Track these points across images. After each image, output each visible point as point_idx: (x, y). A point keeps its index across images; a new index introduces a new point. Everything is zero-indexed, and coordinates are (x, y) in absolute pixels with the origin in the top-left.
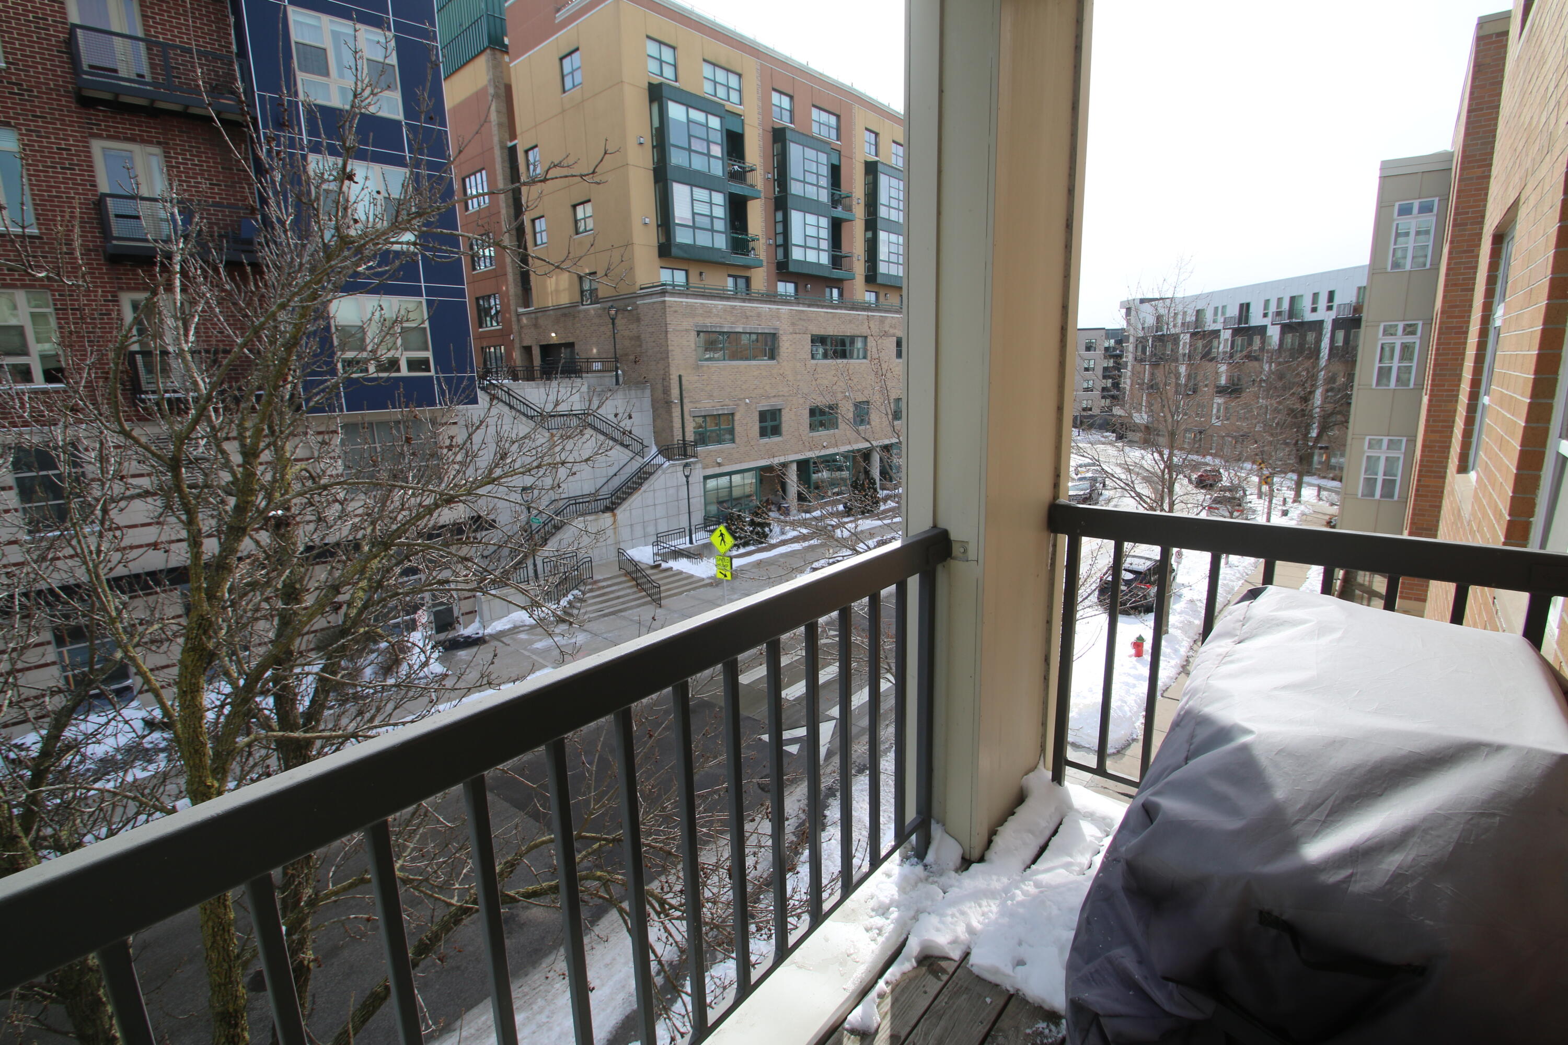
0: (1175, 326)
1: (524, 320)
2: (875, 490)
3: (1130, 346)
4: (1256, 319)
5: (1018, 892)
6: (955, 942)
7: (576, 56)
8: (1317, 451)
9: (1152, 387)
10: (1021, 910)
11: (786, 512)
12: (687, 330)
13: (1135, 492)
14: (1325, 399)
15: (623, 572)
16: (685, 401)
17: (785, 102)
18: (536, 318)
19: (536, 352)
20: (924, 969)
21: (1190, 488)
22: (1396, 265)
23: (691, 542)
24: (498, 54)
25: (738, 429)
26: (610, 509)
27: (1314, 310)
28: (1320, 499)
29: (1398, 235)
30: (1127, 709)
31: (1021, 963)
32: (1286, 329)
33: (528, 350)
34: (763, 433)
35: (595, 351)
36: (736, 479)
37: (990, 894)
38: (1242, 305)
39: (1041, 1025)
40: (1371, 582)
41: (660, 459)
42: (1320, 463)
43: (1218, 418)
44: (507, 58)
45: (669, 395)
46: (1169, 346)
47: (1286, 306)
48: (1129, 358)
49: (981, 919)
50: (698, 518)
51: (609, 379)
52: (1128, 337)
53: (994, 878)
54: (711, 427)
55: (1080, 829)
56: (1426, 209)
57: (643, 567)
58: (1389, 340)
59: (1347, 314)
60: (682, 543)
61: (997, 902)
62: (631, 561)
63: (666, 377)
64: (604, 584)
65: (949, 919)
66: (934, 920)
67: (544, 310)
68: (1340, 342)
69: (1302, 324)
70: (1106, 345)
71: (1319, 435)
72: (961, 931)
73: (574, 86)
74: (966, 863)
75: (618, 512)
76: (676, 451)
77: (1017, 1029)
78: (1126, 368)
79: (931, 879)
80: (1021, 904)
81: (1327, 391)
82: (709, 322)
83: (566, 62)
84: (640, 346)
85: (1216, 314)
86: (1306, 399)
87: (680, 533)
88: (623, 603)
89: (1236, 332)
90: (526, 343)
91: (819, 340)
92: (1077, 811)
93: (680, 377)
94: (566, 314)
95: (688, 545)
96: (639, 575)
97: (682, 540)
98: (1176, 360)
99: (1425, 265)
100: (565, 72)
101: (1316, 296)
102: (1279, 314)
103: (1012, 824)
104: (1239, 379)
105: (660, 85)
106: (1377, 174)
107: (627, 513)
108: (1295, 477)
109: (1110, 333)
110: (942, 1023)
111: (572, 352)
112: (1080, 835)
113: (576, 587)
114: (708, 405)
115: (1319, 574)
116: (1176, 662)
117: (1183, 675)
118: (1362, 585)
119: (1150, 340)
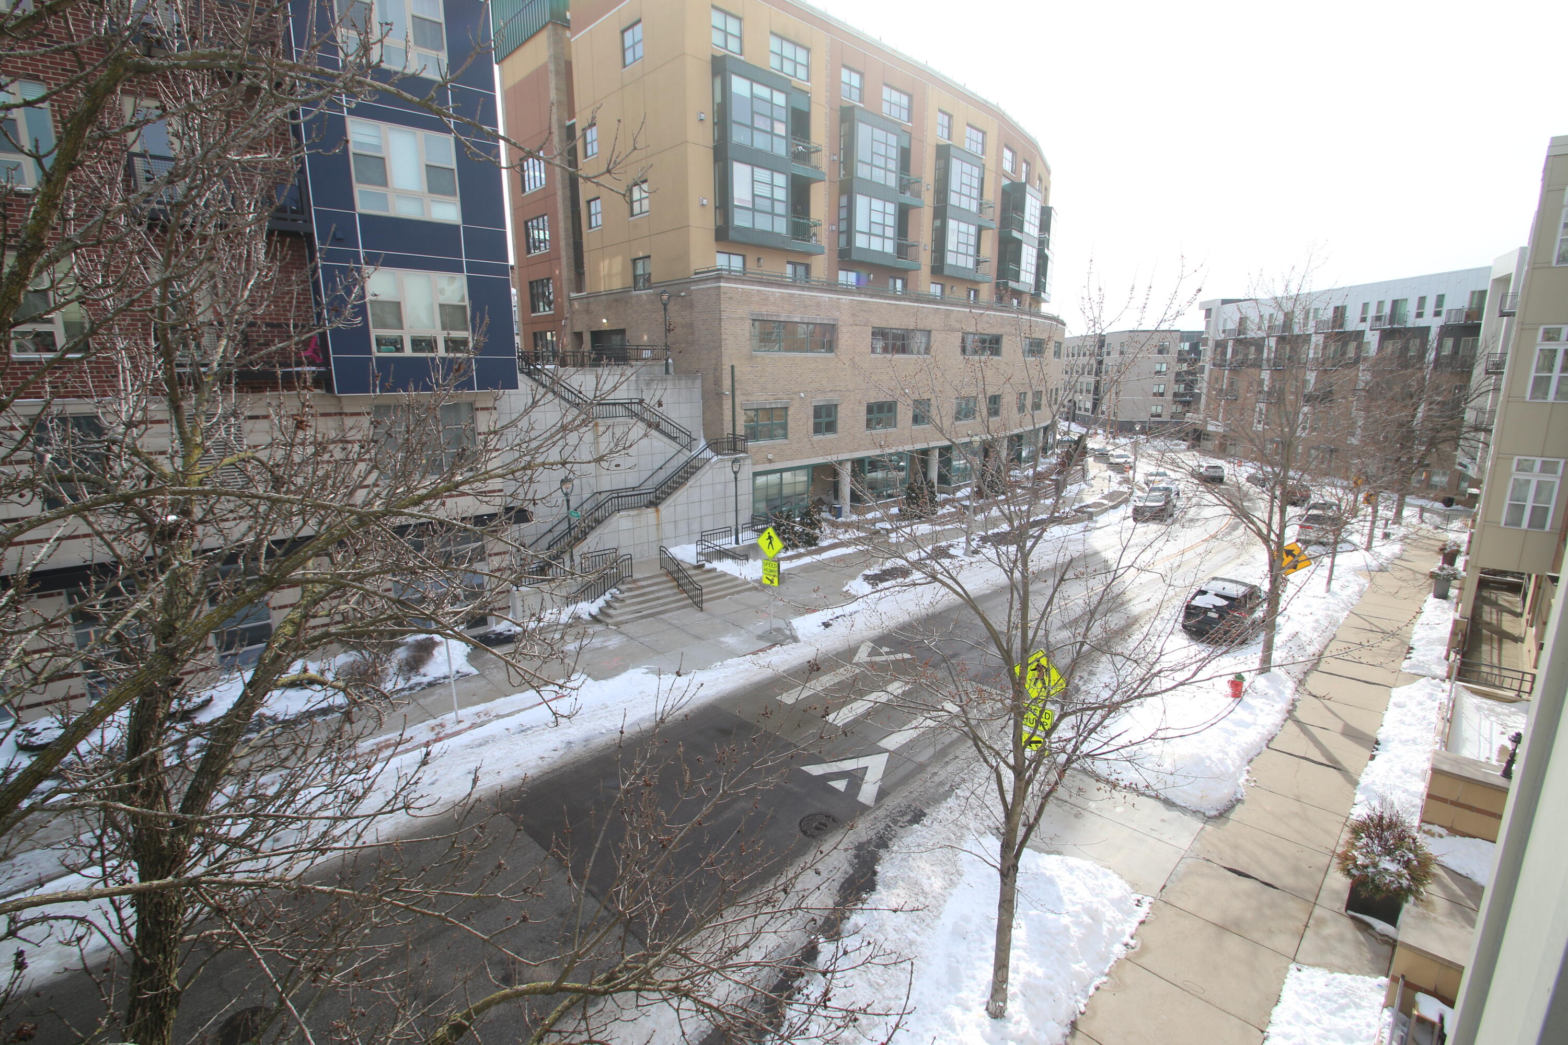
0: (1260, 329)
1: (576, 305)
2: (933, 493)
3: (1208, 352)
4: (1352, 324)
7: (638, 28)
8: (1418, 469)
9: (1231, 393)
11: (838, 513)
12: (741, 318)
15: (664, 571)
16: (737, 393)
17: (855, 80)
18: (588, 303)
19: (587, 338)
23: (737, 542)
24: (560, 30)
25: (791, 424)
26: (654, 504)
27: (1419, 315)
28: (1424, 522)
30: (1229, 762)
32: (1386, 335)
33: (579, 336)
34: (817, 430)
35: (646, 338)
36: (787, 476)
38: (1336, 308)
40: (1499, 621)
41: (708, 453)
43: (1306, 428)
44: (568, 34)
45: (721, 386)
46: (1253, 351)
47: (1387, 310)
48: (1206, 362)
50: (745, 516)
51: (659, 369)
52: (1206, 340)
54: (763, 421)
57: (685, 566)
58: (1550, 346)
59: (1457, 320)
60: (727, 543)
62: (673, 559)
63: (718, 367)
64: (644, 583)
67: (597, 295)
69: (1404, 330)
70: (1181, 348)
71: (1427, 451)
73: (635, 60)
75: (661, 507)
76: (725, 445)
78: (1202, 372)
81: (1432, 403)
82: (766, 310)
83: (628, 35)
84: (693, 334)
85: (1306, 317)
87: (726, 532)
88: (663, 605)
89: (1329, 337)
90: (577, 329)
91: (879, 333)
93: (733, 367)
94: (617, 299)
95: (734, 545)
96: (681, 575)
97: (727, 540)
98: (1260, 367)
100: (627, 46)
101: (1422, 300)
102: (1378, 318)
104: (1329, 387)
105: (724, 57)
107: (672, 509)
108: (1395, 496)
109: (1185, 336)
111: (623, 339)
113: (614, 586)
114: (760, 398)
115: (1436, 608)
116: (1281, 706)
117: (1289, 721)
118: (1490, 624)
119: (1231, 343)
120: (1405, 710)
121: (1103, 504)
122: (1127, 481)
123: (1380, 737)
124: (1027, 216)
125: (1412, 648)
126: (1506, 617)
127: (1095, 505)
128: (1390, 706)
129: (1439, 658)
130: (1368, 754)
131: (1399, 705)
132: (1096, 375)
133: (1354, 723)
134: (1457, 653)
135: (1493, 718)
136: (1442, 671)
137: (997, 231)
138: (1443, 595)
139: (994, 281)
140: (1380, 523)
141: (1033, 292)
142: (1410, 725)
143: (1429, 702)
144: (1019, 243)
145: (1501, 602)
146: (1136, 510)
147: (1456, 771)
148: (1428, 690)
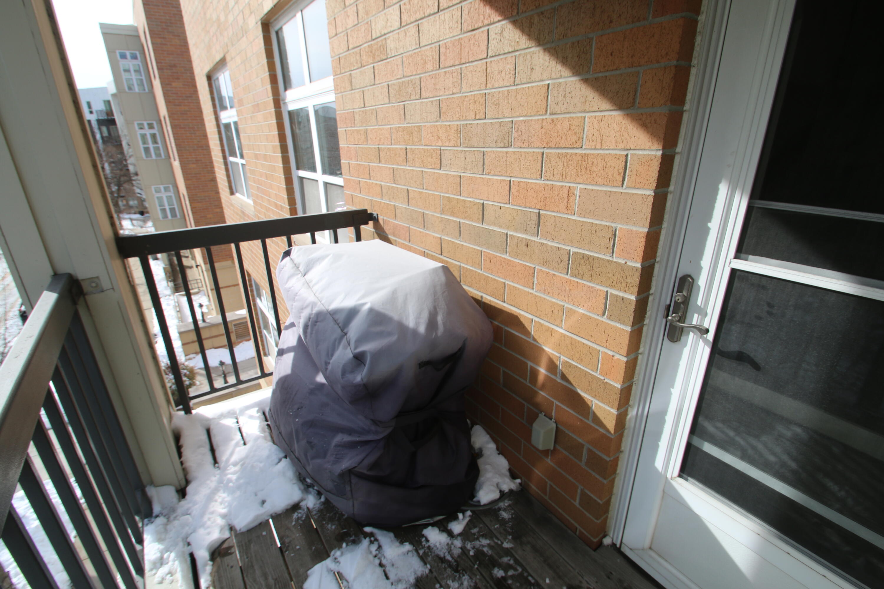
5: (229, 476)
6: (222, 530)
8: (120, 199)
10: (242, 481)
14: (111, 168)
20: (218, 559)
22: (130, 88)
29: (125, 71)
31: (263, 502)
37: (216, 491)
39: (295, 515)
42: (124, 205)
49: (223, 506)
53: (208, 482)
55: (224, 425)
56: (134, 57)
58: (142, 132)
61: (222, 491)
65: (209, 523)
66: (201, 531)
68: (106, 134)
72: (220, 522)
74: (182, 493)
77: (288, 528)
79: (172, 518)
80: (238, 479)
81: (111, 163)
92: (214, 419)
99: (144, 90)
103: (187, 452)
106: (101, 32)
110: (256, 567)
112: (228, 428)
126: (184, 259)
134: (171, 282)
136: (168, 292)
147: (187, 329)
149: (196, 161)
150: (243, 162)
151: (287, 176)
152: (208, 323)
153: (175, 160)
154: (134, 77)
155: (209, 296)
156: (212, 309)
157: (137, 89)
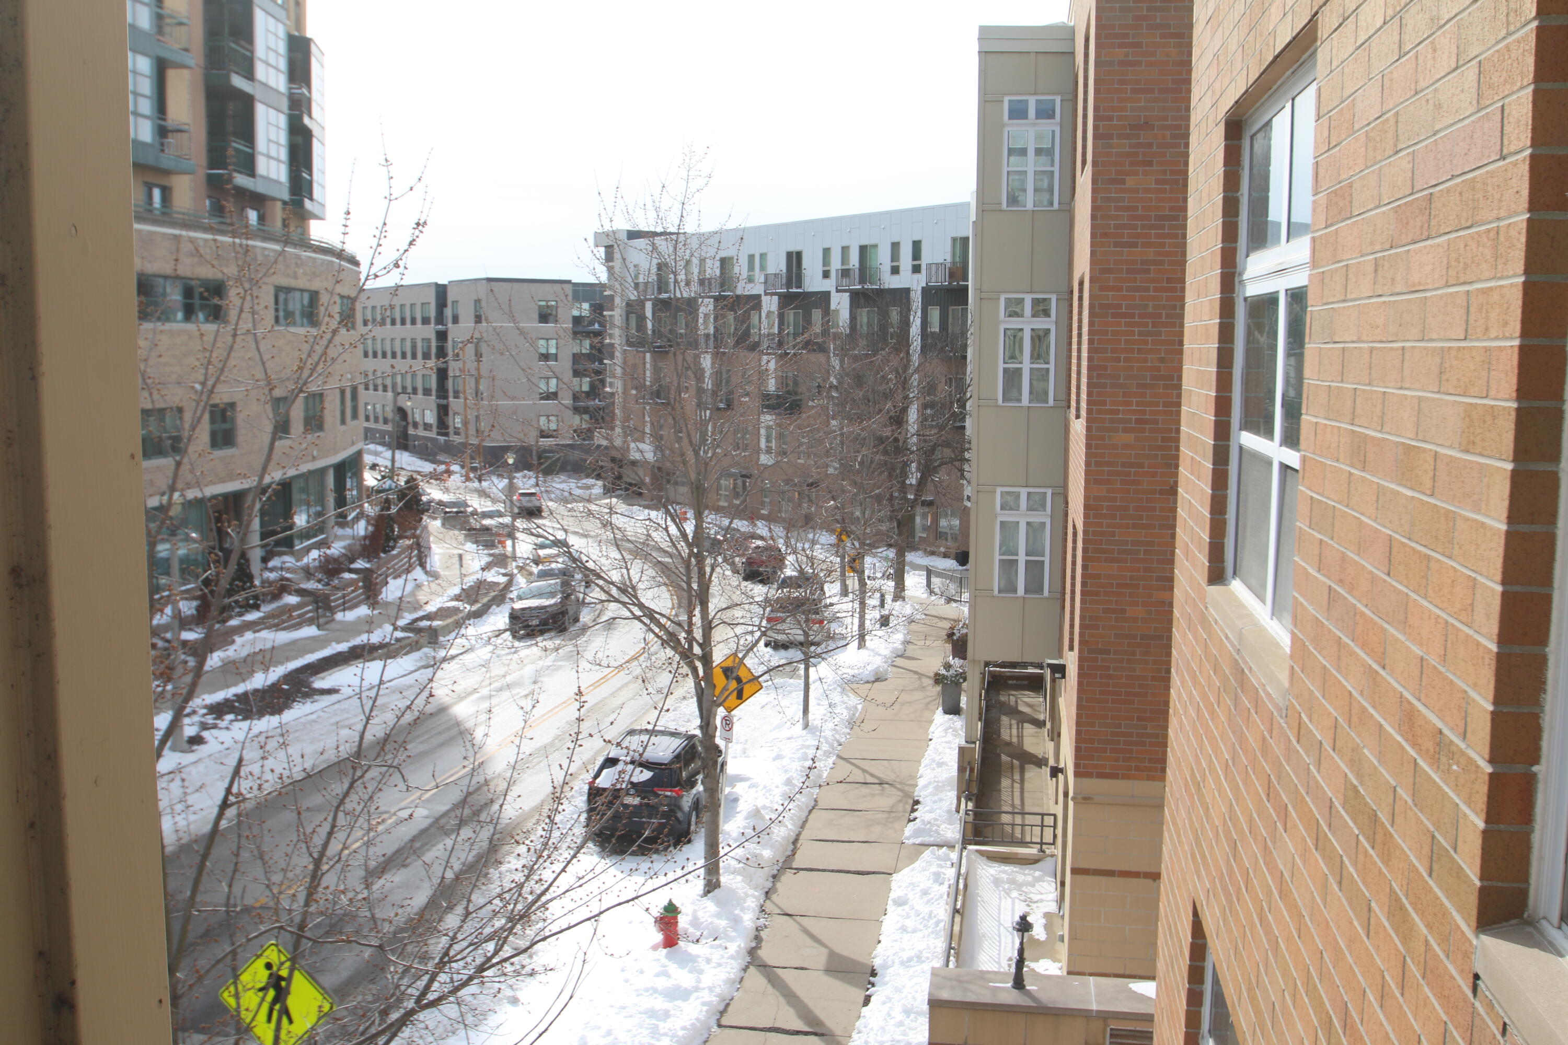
0: (688, 284)
3: (616, 315)
4: (814, 282)
8: (919, 510)
9: (658, 394)
13: (641, 606)
14: (923, 419)
21: (735, 580)
22: (1013, 200)
27: (895, 270)
28: (932, 592)
29: (1011, 152)
32: (858, 299)
38: (789, 255)
40: (1020, 737)
42: (925, 528)
43: (769, 451)
46: (682, 318)
47: (854, 261)
48: (616, 337)
52: (611, 298)
56: (1045, 113)
58: (1014, 323)
59: (940, 280)
68: (935, 328)
69: (881, 292)
70: (576, 313)
71: (921, 483)
78: (612, 357)
81: (925, 406)
85: (751, 267)
86: (899, 420)
89: (787, 300)
98: (694, 344)
99: (1051, 204)
101: (895, 247)
102: (845, 273)
104: (796, 383)
106: (975, 47)
108: (891, 554)
109: (582, 291)
115: (946, 730)
116: (737, 945)
117: (752, 969)
118: (1009, 744)
119: (649, 306)
120: (906, 907)
121: (457, 610)
122: (500, 561)
123: (877, 962)
124: (260, 50)
125: (917, 802)
126: (1029, 729)
127: (442, 613)
128: (890, 907)
129: (949, 812)
130: (860, 995)
131: (900, 903)
132: (438, 357)
133: (842, 949)
134: (968, 799)
135: (1014, 894)
136: (953, 832)
137: (199, 73)
138: (953, 709)
139: (203, 172)
140: (873, 601)
141: (286, 196)
142: (914, 931)
143: (936, 887)
144: (247, 103)
145: (1022, 708)
146: (515, 617)
147: (958, 996)
148: (934, 869)
149: (1138, 421)
150: (1292, 458)
151: (1510, 588)
152: (1029, 994)
153: (1078, 417)
154: (1031, 164)
155: (1063, 884)
156: (1062, 939)
157: (1029, 201)
